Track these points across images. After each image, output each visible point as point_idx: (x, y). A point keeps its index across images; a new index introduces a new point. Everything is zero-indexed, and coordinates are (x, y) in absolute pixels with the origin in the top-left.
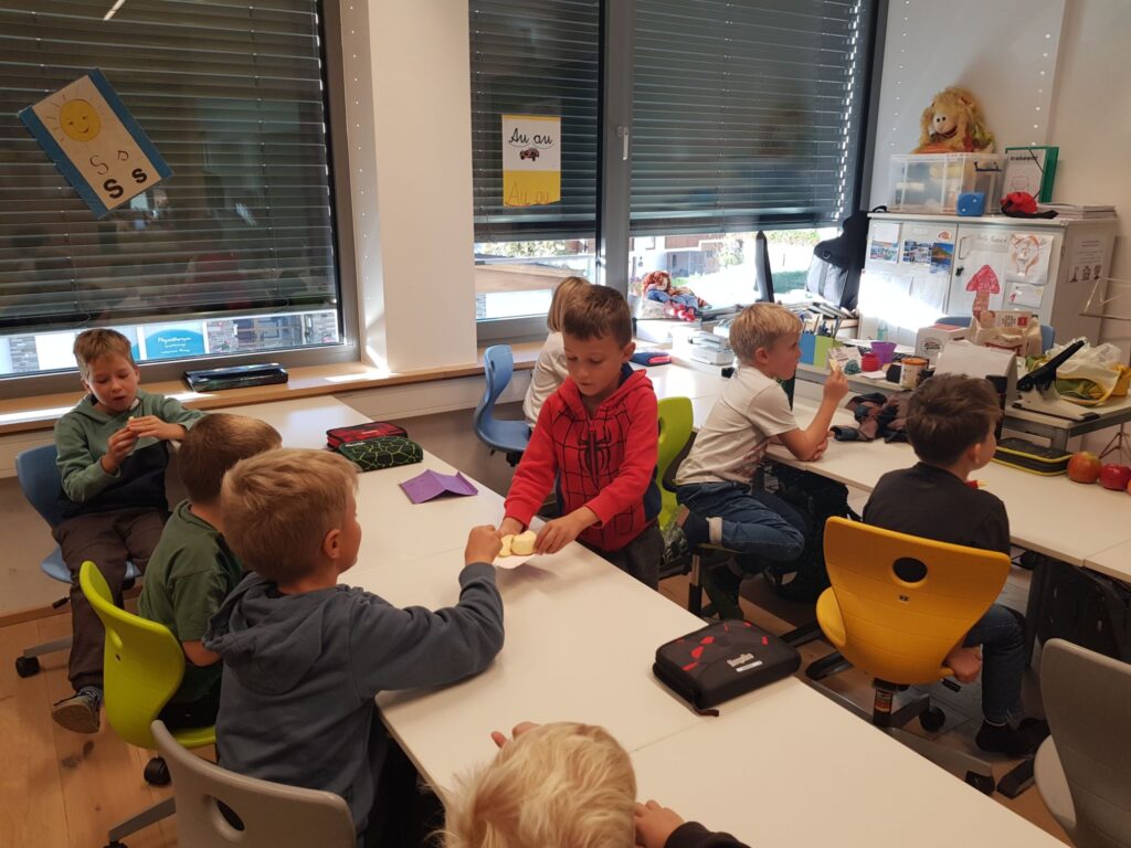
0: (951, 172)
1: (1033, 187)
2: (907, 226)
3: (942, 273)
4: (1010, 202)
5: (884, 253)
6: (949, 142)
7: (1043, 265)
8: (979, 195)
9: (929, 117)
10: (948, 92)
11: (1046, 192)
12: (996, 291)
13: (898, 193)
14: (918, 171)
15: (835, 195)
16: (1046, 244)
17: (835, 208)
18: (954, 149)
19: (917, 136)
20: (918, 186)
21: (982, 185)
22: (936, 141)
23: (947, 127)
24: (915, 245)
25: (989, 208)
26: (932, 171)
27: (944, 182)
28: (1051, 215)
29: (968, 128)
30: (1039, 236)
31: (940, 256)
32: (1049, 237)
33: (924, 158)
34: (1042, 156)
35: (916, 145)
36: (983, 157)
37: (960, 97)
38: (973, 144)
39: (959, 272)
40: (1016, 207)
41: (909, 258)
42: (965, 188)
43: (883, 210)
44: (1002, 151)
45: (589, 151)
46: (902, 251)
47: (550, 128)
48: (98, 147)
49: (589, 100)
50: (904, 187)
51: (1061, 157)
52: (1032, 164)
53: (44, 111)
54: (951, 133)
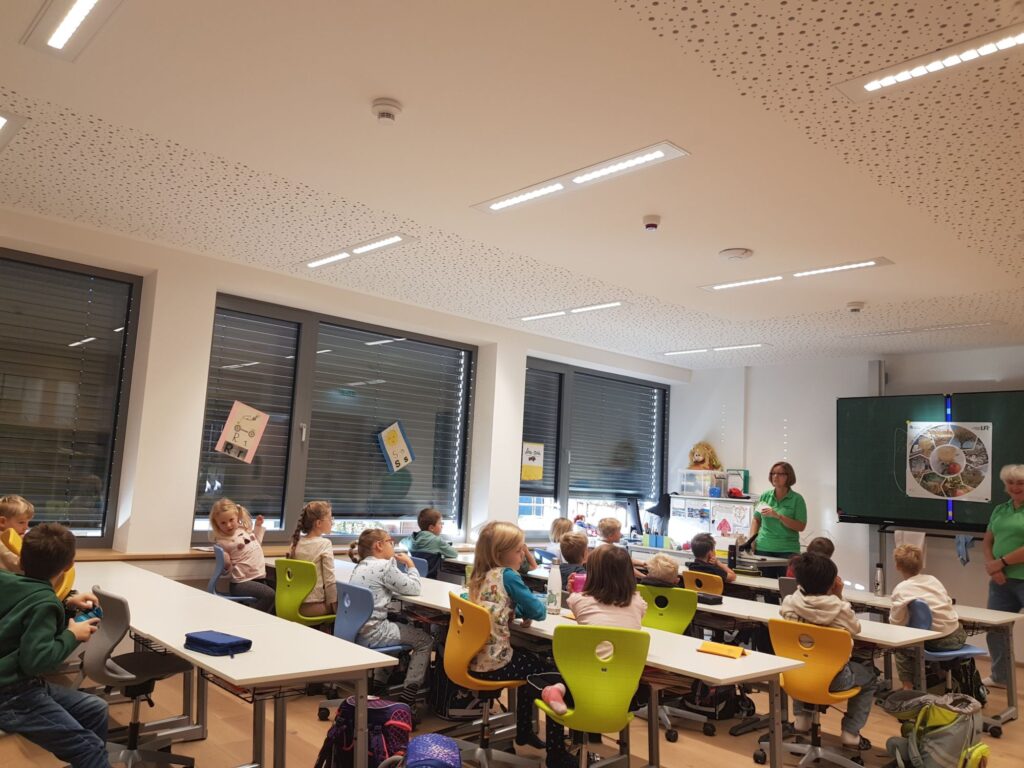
0: (705, 478)
1: (740, 487)
2: (688, 501)
3: (706, 522)
4: (731, 492)
5: (678, 513)
6: (702, 465)
7: (747, 518)
8: (718, 489)
9: (692, 454)
10: (700, 444)
11: (746, 489)
12: (729, 530)
13: (683, 486)
14: (691, 477)
15: (650, 486)
16: (747, 510)
17: (651, 493)
18: (705, 468)
19: (688, 462)
20: (691, 484)
21: (718, 484)
22: (697, 464)
23: (701, 458)
24: (692, 510)
25: (722, 495)
26: (697, 477)
27: (702, 483)
28: (748, 498)
29: (710, 460)
30: (744, 506)
31: (704, 515)
32: (748, 507)
34: (742, 473)
35: (688, 465)
36: (718, 473)
37: (705, 446)
38: (713, 467)
39: (713, 522)
40: (734, 495)
41: (691, 515)
42: (711, 485)
43: (676, 494)
44: (725, 470)
45: (552, 460)
46: (687, 512)
47: (539, 448)
48: (397, 448)
49: (552, 437)
50: (685, 483)
51: (750, 474)
52: (738, 478)
53: (384, 434)
54: (703, 461)
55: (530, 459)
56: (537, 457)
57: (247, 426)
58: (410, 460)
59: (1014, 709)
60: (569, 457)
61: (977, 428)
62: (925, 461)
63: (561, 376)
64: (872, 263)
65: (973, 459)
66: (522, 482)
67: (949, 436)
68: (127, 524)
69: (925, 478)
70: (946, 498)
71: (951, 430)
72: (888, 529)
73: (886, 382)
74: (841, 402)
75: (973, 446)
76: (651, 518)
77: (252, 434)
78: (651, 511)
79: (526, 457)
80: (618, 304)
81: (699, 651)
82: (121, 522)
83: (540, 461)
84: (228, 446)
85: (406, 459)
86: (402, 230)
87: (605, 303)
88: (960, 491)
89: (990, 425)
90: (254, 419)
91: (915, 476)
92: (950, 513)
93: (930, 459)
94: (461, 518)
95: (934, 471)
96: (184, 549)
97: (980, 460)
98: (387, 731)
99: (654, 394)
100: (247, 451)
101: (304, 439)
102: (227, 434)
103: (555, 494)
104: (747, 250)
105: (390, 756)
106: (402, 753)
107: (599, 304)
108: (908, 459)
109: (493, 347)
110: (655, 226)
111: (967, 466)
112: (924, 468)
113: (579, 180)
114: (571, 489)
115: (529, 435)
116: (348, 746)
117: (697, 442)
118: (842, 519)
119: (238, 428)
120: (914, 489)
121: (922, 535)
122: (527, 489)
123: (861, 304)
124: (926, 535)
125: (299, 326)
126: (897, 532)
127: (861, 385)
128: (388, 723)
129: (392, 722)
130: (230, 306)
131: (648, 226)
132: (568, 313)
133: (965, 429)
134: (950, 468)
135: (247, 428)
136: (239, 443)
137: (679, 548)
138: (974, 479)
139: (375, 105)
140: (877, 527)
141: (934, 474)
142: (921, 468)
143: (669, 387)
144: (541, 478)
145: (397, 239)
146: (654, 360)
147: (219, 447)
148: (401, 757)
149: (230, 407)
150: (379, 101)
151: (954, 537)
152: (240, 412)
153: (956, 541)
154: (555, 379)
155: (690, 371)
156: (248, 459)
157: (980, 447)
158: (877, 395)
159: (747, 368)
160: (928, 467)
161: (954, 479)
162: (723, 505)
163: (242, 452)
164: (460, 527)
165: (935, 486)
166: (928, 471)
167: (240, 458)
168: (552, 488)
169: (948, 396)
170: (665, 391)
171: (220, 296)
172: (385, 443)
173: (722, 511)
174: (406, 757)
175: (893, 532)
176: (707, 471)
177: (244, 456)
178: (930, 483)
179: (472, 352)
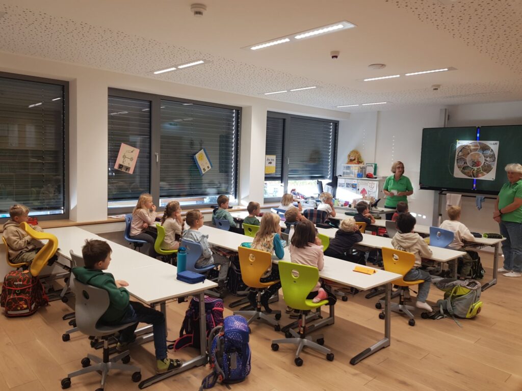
0: (355, 168)
1: (372, 172)
2: (346, 180)
3: (355, 190)
5: (342, 186)
7: (375, 188)
8: (361, 173)
9: (349, 156)
11: (375, 173)
12: (366, 194)
13: (344, 172)
14: (348, 168)
15: (328, 172)
16: (375, 184)
17: (328, 175)
18: (355, 163)
19: (347, 160)
20: (348, 171)
21: (362, 171)
22: (351, 161)
23: (353, 158)
24: (348, 184)
25: (363, 176)
26: (351, 168)
27: (354, 170)
28: (376, 178)
29: (358, 159)
30: (374, 182)
31: (354, 186)
32: (376, 182)
33: (349, 165)
34: (374, 165)
36: (361, 165)
37: (355, 152)
38: (359, 162)
39: (358, 190)
40: (369, 176)
41: (347, 187)
42: (358, 172)
43: (341, 176)
44: (365, 164)
45: (280, 162)
46: (345, 185)
47: (274, 157)
48: (203, 162)
49: (280, 151)
50: (345, 171)
51: (377, 166)
52: (371, 167)
53: (197, 156)
54: (354, 160)
55: (269, 163)
56: (272, 162)
57: (129, 155)
58: (210, 168)
59: (495, 279)
60: (288, 161)
61: (491, 144)
62: (464, 160)
63: (284, 120)
64: (446, 69)
65: (488, 159)
66: (265, 174)
67: (477, 148)
68: (76, 207)
69: (464, 168)
70: (473, 178)
71: (478, 145)
72: (444, 192)
73: (448, 119)
74: (425, 131)
75: (489, 152)
76: (328, 188)
77: (132, 159)
78: (329, 184)
79: (268, 162)
80: (315, 87)
81: (354, 271)
82: (72, 206)
83: (274, 163)
84: (121, 166)
85: (208, 167)
86: (204, 58)
87: (308, 87)
88: (480, 175)
89: (498, 142)
90: (132, 152)
91: (459, 167)
92: (474, 185)
93: (467, 159)
94: (236, 194)
95: (468, 165)
96: (105, 218)
97: (492, 160)
98: (213, 312)
99: (331, 125)
100: (130, 168)
101: (157, 161)
102: (120, 161)
103: (281, 179)
104: (383, 65)
105: (216, 326)
106: (222, 324)
107: (305, 87)
108: (456, 158)
109: (250, 107)
110: (336, 57)
111: (485, 162)
112: (463, 163)
113: (298, 37)
114: (289, 176)
115: (269, 151)
116: (196, 318)
117: (352, 150)
118: (421, 188)
119: (124, 157)
120: (458, 174)
121: (461, 195)
122: (268, 178)
123: (439, 86)
124: (462, 196)
125: (151, 102)
126: (448, 194)
127: (435, 122)
128: (213, 309)
129: (215, 308)
130: (115, 94)
131: (333, 57)
132: (289, 91)
133: (485, 145)
134: (476, 164)
135: (129, 156)
136: (126, 164)
137: (342, 206)
138: (487, 169)
139: (192, 8)
140: (438, 192)
141: (468, 166)
142: (462, 164)
143: (338, 121)
144: (274, 172)
145: (201, 62)
146: (331, 109)
147: (116, 167)
148: (221, 326)
149: (120, 146)
150: (194, 5)
151: (475, 197)
152: (125, 149)
153: (476, 198)
154: (282, 121)
155: (350, 113)
156: (131, 172)
157: (492, 153)
158: (443, 127)
159: (378, 112)
160: (465, 163)
161: (478, 169)
162: (364, 181)
163: (128, 169)
164: (236, 198)
165: (468, 172)
166: (466, 165)
167: (127, 172)
168: (280, 176)
169: (479, 127)
170: (336, 124)
171: (110, 89)
172: (198, 160)
173: (364, 184)
174: (224, 327)
175: (446, 194)
176: (356, 165)
177: (129, 170)
178: (466, 171)
179: (239, 110)
